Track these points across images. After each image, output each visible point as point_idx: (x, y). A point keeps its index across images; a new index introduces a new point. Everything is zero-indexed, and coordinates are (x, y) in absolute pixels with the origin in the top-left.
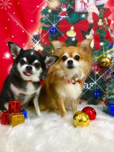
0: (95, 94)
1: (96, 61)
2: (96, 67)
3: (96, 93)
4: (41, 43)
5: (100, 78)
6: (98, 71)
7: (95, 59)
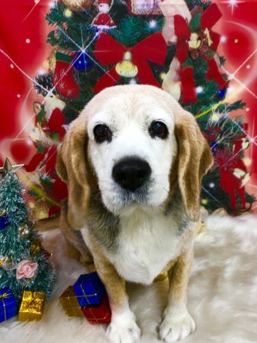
4: (59, 93)
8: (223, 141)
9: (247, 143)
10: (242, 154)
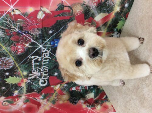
1: (9, 48)
2: (19, 47)
3: (55, 44)
5: (35, 42)
6: (25, 44)
7: (6, 50)
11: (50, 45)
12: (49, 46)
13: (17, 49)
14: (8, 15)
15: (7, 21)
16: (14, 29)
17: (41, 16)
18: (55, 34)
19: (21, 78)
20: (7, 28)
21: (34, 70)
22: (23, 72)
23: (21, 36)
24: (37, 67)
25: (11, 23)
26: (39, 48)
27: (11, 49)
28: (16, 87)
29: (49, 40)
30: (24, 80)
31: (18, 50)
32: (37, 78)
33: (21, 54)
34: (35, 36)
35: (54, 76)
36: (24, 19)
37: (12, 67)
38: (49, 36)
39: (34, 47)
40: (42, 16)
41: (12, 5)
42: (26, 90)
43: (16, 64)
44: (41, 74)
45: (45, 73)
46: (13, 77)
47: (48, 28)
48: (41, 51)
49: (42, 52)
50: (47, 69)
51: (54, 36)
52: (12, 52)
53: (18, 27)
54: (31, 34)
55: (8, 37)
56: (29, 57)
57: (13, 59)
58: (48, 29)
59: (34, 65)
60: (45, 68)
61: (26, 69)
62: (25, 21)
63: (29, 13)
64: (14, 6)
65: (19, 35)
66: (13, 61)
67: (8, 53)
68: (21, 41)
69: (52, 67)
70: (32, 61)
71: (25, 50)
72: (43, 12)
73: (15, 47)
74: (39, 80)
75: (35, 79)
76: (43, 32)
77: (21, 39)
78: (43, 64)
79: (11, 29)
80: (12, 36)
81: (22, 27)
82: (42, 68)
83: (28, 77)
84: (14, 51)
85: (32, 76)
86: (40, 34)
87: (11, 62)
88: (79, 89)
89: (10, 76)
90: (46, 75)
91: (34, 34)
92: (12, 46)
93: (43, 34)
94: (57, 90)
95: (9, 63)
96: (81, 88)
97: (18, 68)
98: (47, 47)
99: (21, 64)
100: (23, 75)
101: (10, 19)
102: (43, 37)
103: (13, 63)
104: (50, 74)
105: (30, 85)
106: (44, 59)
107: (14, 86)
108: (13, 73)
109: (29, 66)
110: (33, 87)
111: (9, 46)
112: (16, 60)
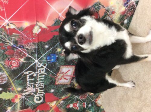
0: (52, 60)
1: (2, 62)
2: (13, 61)
5: (30, 56)
6: (19, 59)
8: (11, 41)
9: (10, 25)
10: (20, 29)
11: (46, 60)
12: (45, 62)
13: (11, 63)
14: (3, 29)
15: (2, 34)
16: (9, 43)
17: (36, 30)
18: (51, 49)
19: (15, 94)
20: (1, 42)
21: (28, 86)
22: (17, 87)
23: (16, 50)
24: (32, 83)
25: (6, 37)
26: (34, 63)
27: (5, 63)
28: (10, 102)
29: (45, 55)
30: (18, 95)
31: (12, 65)
32: (32, 94)
33: (15, 69)
34: (31, 51)
35: (50, 93)
36: (20, 33)
37: (5, 82)
38: (45, 50)
39: (29, 62)
40: (38, 31)
41: (7, 19)
42: (20, 107)
43: (10, 79)
44: (36, 90)
45: (41, 89)
46: (6, 92)
47: (44, 42)
48: (36, 66)
49: (38, 67)
50: (42, 84)
51: (50, 51)
52: (6, 67)
53: (13, 41)
54: (26, 49)
55: (2, 51)
56: (24, 73)
57: (7, 74)
58: (44, 44)
59: (29, 81)
60: (40, 84)
61: (20, 85)
62: (21, 35)
63: (25, 28)
64: (9, 20)
65: (14, 49)
66: (7, 76)
67: (1, 67)
68: (16, 56)
69: (48, 83)
70: (27, 77)
71: (19, 64)
72: (39, 26)
73: (9, 61)
74: (34, 97)
75: (30, 95)
76: (39, 47)
77: (16, 54)
78: (38, 79)
79: (6, 43)
80: (6, 50)
81: (17, 41)
82: (37, 84)
83: (22, 93)
84: (8, 66)
85: (27, 92)
86: (35, 49)
87: (5, 77)
88: (77, 107)
89: (3, 92)
90: (42, 91)
91: (29, 49)
92: (6, 60)
93: (39, 49)
94: (53, 107)
95: (2, 78)
96: (79, 105)
97: (12, 83)
98: (43, 62)
99: (15, 79)
100: (17, 91)
101: (5, 33)
102: (38, 52)
103: (6, 78)
104: (46, 91)
105: (25, 102)
106: (40, 75)
107: (7, 102)
108: (7, 89)
109: (23, 82)
110: (28, 104)
111: (3, 60)
112: (10, 76)
